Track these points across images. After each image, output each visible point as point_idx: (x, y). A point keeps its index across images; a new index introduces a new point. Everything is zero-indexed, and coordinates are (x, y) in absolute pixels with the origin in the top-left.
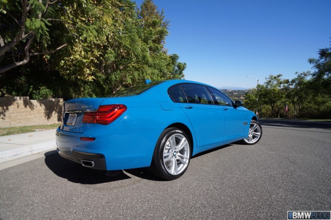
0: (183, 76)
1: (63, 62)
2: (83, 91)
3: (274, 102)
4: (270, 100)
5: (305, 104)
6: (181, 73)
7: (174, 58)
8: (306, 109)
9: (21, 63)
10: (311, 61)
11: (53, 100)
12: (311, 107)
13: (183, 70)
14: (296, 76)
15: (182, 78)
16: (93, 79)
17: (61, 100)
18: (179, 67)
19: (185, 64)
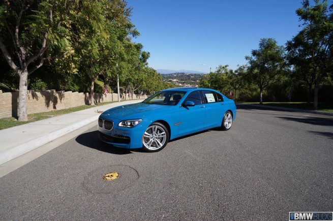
0: (146, 64)
1: (57, 59)
2: (67, 82)
3: (222, 88)
4: (219, 86)
5: (243, 90)
6: (144, 61)
7: (138, 47)
8: (244, 94)
9: (39, 66)
10: (247, 58)
11: (49, 91)
12: (247, 93)
13: (147, 58)
14: (238, 68)
15: (146, 66)
16: (77, 71)
17: (55, 91)
18: (143, 56)
19: (149, 53)
